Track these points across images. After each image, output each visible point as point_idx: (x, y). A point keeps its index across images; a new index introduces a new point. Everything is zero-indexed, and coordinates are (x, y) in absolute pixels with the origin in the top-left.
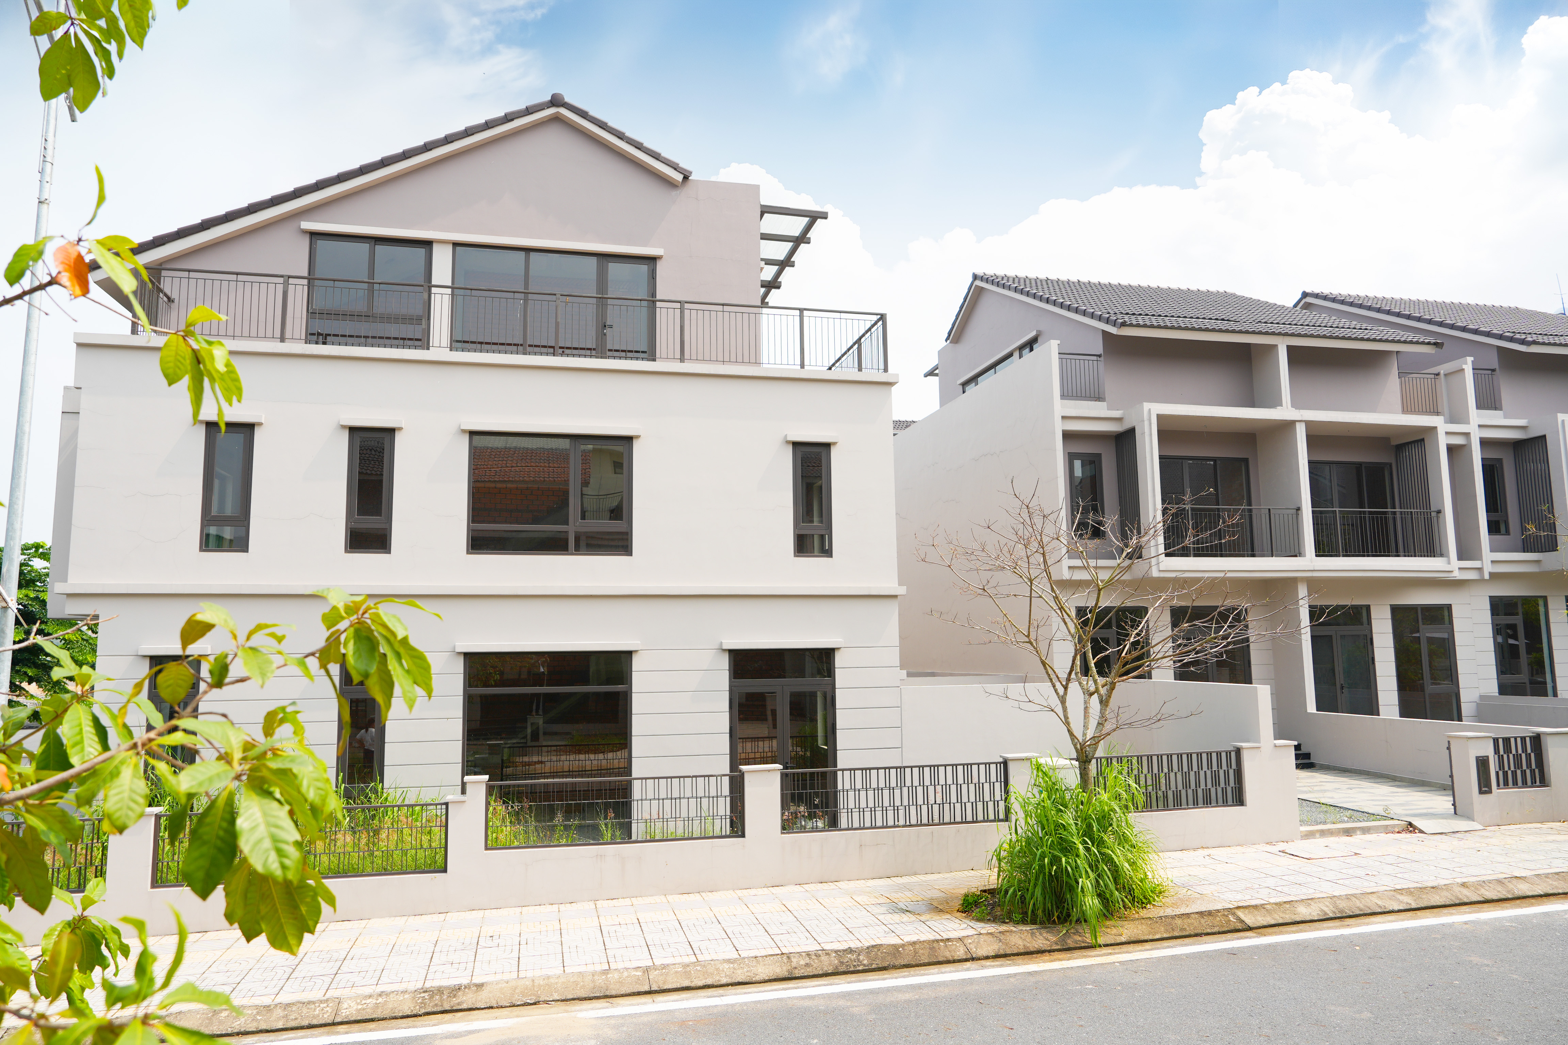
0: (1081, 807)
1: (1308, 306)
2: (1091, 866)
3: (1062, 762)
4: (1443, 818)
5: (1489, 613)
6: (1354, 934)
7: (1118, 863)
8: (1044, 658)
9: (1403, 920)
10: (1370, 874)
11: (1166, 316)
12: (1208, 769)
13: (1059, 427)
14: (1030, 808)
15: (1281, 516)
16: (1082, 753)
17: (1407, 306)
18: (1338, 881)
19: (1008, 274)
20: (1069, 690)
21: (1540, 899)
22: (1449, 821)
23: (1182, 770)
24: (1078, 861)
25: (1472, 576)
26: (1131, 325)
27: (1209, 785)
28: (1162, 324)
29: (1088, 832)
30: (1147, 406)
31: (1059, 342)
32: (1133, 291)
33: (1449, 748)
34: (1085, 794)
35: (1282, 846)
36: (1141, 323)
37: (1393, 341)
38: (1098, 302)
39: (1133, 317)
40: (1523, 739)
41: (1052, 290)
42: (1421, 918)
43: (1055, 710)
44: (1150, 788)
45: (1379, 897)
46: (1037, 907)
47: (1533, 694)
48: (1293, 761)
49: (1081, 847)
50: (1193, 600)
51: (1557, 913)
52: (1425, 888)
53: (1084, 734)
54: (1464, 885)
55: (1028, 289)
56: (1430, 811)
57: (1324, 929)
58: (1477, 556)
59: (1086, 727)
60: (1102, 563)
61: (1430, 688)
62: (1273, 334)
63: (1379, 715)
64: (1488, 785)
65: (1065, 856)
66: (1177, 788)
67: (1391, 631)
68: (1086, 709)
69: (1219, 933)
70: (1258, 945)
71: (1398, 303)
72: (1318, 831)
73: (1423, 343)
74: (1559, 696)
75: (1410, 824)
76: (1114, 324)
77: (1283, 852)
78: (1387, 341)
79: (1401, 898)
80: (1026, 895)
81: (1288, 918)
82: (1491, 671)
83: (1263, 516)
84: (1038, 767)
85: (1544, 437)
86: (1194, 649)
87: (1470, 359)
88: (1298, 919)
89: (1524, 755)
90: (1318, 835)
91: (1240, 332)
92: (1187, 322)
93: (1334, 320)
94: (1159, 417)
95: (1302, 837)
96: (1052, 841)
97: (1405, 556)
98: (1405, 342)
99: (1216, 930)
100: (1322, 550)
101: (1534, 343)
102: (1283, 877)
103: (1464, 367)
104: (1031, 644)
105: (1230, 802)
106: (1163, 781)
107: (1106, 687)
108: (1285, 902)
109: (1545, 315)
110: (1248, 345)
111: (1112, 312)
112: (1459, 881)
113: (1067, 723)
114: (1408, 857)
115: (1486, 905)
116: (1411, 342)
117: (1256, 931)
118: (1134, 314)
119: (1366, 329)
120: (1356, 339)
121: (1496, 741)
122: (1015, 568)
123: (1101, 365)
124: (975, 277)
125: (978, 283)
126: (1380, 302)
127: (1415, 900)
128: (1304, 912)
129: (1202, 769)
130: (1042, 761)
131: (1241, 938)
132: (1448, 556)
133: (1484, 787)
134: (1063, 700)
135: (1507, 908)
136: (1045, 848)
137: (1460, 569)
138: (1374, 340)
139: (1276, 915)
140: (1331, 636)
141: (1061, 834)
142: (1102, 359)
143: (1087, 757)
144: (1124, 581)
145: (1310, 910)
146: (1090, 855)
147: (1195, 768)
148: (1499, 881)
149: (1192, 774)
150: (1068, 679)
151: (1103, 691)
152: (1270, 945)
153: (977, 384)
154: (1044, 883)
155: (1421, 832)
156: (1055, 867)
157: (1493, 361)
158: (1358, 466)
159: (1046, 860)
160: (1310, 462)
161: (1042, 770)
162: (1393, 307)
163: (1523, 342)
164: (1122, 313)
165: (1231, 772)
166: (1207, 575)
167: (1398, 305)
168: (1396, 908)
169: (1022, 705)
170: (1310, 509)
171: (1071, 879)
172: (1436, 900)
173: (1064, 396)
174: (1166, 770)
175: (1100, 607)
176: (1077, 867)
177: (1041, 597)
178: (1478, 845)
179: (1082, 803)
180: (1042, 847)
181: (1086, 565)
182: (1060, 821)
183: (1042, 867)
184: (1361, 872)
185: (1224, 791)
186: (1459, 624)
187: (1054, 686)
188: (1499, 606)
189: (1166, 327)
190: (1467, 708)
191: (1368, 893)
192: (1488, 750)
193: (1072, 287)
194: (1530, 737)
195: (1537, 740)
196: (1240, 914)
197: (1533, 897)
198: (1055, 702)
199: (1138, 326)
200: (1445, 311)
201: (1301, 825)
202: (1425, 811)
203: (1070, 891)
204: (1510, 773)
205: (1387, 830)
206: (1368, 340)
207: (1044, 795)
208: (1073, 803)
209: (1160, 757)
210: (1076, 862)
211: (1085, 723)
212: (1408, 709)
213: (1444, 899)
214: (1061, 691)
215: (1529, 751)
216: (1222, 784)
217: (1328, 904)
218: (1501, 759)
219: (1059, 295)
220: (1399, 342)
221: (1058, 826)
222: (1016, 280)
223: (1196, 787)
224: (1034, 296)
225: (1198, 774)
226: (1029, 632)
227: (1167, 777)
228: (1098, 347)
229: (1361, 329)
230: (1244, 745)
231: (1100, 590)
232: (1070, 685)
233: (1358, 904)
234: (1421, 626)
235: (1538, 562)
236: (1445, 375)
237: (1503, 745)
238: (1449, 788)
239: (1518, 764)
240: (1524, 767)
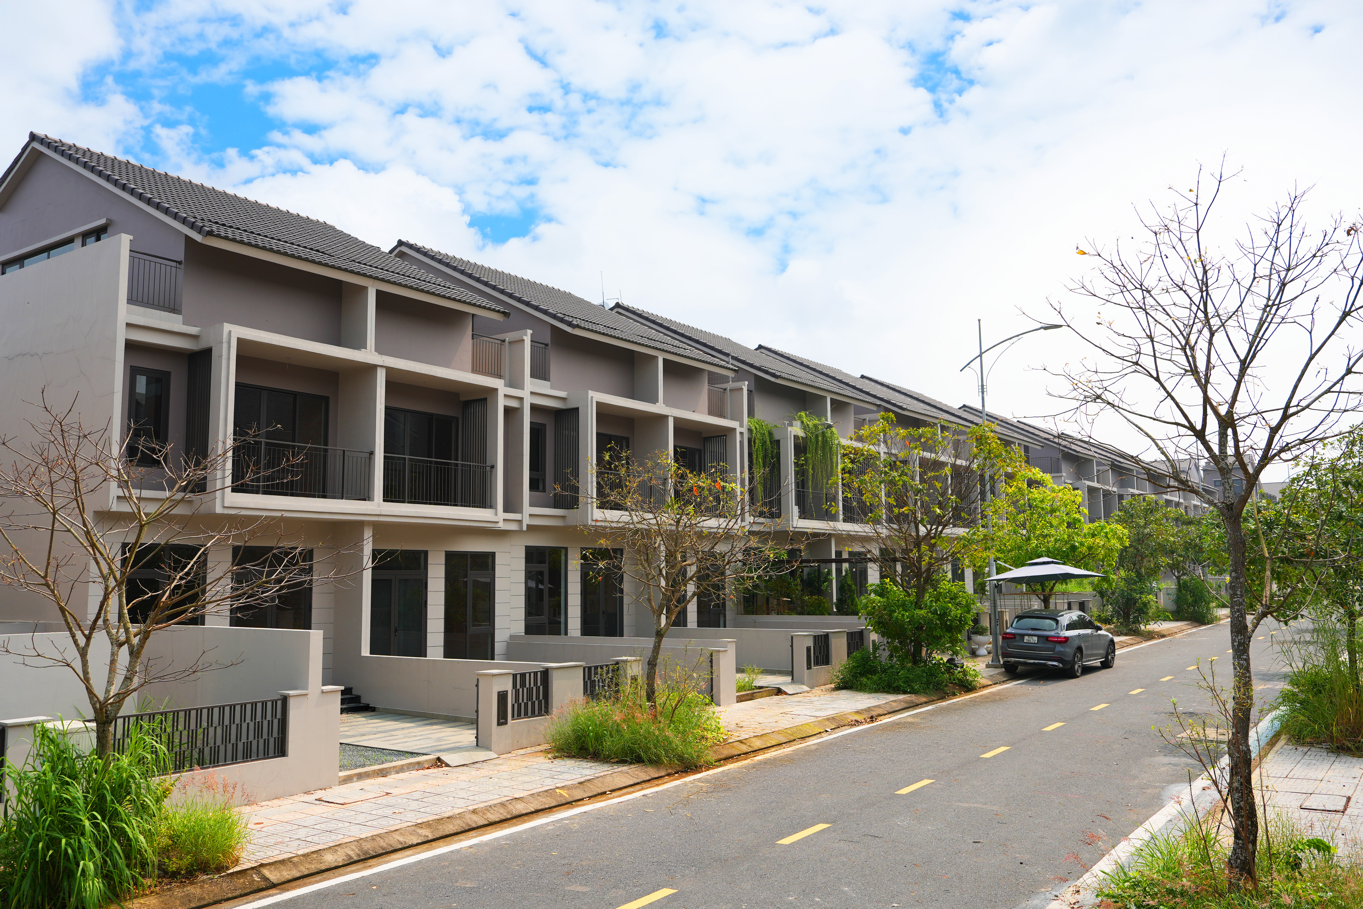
0: (94, 776)
1: (402, 255)
2: (98, 845)
3: (77, 724)
4: (467, 751)
5: (524, 560)
6: (373, 874)
7: (131, 836)
8: (63, 604)
9: (419, 853)
10: (397, 812)
11: (259, 235)
12: (252, 720)
13: (121, 336)
14: (26, 784)
15: (355, 459)
16: (102, 713)
17: (487, 273)
18: (367, 824)
19: (78, 145)
20: (92, 640)
21: (531, 815)
22: (471, 753)
23: (223, 723)
24: (83, 840)
25: (513, 527)
26: (218, 236)
27: (251, 738)
28: (253, 242)
29: (99, 805)
30: (227, 327)
31: (131, 237)
32: (227, 200)
33: (477, 686)
34: (100, 761)
35: (319, 794)
36: (230, 236)
37: (469, 304)
38: (185, 202)
39: (222, 228)
40: (536, 673)
41: (131, 176)
42: (435, 849)
43: (72, 664)
44: (184, 747)
45: (401, 834)
46: (22, 905)
47: (551, 633)
48: (338, 706)
49: (87, 823)
50: (246, 542)
51: (541, 826)
52: (442, 819)
53: (107, 691)
54: (474, 812)
55: (101, 168)
56: (457, 745)
57: (347, 873)
58: (518, 509)
59: (110, 682)
60: (146, 493)
61: (472, 630)
62: (364, 275)
63: (426, 657)
64: (505, 718)
65: (65, 837)
66: (215, 744)
67: (443, 575)
68: (113, 662)
69: (241, 896)
70: (279, 902)
71: (480, 269)
72: (355, 775)
73: (494, 310)
74: (569, 635)
75: (439, 759)
76: (200, 230)
77: (319, 800)
78: (464, 302)
79: (420, 831)
80: (9, 892)
81: (313, 867)
82: (520, 614)
83: (338, 457)
84: (44, 733)
85: (577, 409)
86: (244, 594)
87: (529, 332)
88: (323, 868)
89: (535, 688)
90: (355, 779)
91: (333, 267)
92: (281, 246)
93: (422, 273)
94: (240, 341)
95: (340, 782)
96: (52, 821)
97: (462, 506)
98: (479, 306)
99: (238, 893)
100: (390, 496)
101: (578, 326)
102: (315, 827)
103: (525, 338)
104: (48, 586)
105: (271, 754)
106: (200, 737)
107: (139, 636)
108: (313, 852)
109: (589, 304)
110: (340, 282)
111: (199, 217)
112: (471, 808)
113: (86, 679)
114: (433, 791)
115: (489, 828)
116: (484, 308)
117: (280, 887)
118: (224, 225)
119: (449, 288)
120: (438, 295)
121: (515, 676)
122: (38, 495)
123: (181, 273)
124: (33, 137)
125: (36, 145)
126: (464, 265)
127: (432, 832)
128: (330, 859)
129: (245, 721)
130: (49, 725)
131: (264, 897)
132: (496, 508)
133: (502, 720)
134: (83, 653)
135: (505, 828)
136: (40, 831)
137: (504, 520)
138: (454, 299)
139: (302, 867)
140: (390, 580)
141: (64, 811)
142: (182, 266)
143: (107, 717)
144: (175, 516)
145: (336, 857)
146: (99, 831)
147: (237, 720)
148: (502, 804)
149: (234, 727)
150: (93, 628)
151: (135, 641)
152: (291, 900)
153: (22, 266)
154: (35, 872)
155: (447, 765)
156: (51, 852)
157: (547, 337)
158: (430, 416)
159: (40, 845)
160: (386, 408)
161: (48, 737)
162: (475, 271)
163: (570, 324)
164: (210, 221)
165: (276, 722)
166: (265, 514)
167: (479, 271)
168: (415, 842)
169: (28, 661)
170: (382, 454)
171: (70, 862)
172: (450, 828)
173: (131, 301)
174: (205, 724)
175: (142, 544)
176: (80, 847)
177: (69, 531)
178: (491, 772)
179: (96, 771)
180: (37, 830)
181: (127, 495)
182: (65, 796)
183: (34, 853)
184: (389, 811)
185: (267, 743)
186: (500, 571)
187: (73, 636)
188: (532, 555)
189: (257, 246)
190: (499, 647)
191: (392, 832)
192: (507, 686)
193: (157, 179)
194: (541, 672)
195: (546, 673)
196: (266, 872)
197: (526, 814)
198: (73, 655)
199: (226, 238)
200: (516, 285)
201: (341, 771)
202: (453, 745)
203: (69, 877)
204: (523, 704)
205: (419, 766)
206: (449, 298)
207: (47, 766)
208: (85, 773)
209: (199, 711)
210: (79, 842)
211: (109, 678)
212: (451, 651)
213: (457, 827)
214: (82, 641)
215: (539, 684)
216: (265, 736)
217: (354, 847)
218: (517, 692)
219: (139, 183)
220: (474, 305)
221: (61, 800)
222: (88, 154)
223: (237, 741)
224: (108, 178)
225: (239, 727)
226: (46, 573)
227: (206, 732)
228: (179, 253)
229: (444, 286)
230: (291, 692)
231: (142, 527)
232: (94, 635)
233: (383, 843)
234: (469, 572)
235: (563, 517)
236: (510, 343)
237: (520, 679)
238: (474, 722)
239: (530, 697)
240: (534, 699)
